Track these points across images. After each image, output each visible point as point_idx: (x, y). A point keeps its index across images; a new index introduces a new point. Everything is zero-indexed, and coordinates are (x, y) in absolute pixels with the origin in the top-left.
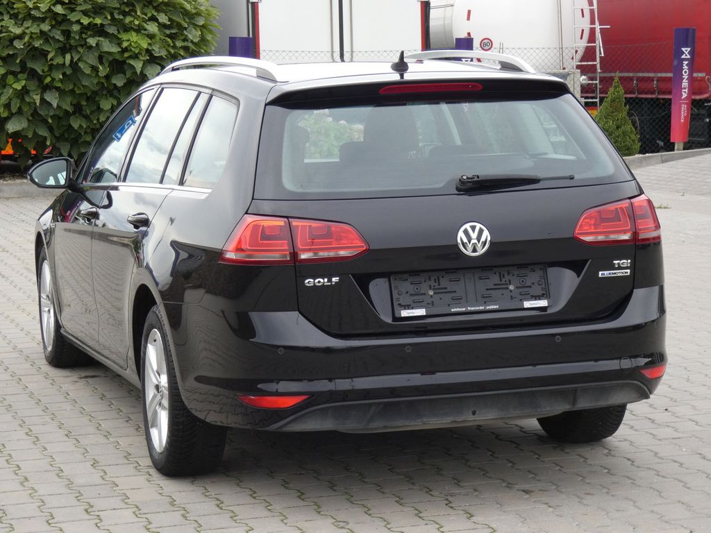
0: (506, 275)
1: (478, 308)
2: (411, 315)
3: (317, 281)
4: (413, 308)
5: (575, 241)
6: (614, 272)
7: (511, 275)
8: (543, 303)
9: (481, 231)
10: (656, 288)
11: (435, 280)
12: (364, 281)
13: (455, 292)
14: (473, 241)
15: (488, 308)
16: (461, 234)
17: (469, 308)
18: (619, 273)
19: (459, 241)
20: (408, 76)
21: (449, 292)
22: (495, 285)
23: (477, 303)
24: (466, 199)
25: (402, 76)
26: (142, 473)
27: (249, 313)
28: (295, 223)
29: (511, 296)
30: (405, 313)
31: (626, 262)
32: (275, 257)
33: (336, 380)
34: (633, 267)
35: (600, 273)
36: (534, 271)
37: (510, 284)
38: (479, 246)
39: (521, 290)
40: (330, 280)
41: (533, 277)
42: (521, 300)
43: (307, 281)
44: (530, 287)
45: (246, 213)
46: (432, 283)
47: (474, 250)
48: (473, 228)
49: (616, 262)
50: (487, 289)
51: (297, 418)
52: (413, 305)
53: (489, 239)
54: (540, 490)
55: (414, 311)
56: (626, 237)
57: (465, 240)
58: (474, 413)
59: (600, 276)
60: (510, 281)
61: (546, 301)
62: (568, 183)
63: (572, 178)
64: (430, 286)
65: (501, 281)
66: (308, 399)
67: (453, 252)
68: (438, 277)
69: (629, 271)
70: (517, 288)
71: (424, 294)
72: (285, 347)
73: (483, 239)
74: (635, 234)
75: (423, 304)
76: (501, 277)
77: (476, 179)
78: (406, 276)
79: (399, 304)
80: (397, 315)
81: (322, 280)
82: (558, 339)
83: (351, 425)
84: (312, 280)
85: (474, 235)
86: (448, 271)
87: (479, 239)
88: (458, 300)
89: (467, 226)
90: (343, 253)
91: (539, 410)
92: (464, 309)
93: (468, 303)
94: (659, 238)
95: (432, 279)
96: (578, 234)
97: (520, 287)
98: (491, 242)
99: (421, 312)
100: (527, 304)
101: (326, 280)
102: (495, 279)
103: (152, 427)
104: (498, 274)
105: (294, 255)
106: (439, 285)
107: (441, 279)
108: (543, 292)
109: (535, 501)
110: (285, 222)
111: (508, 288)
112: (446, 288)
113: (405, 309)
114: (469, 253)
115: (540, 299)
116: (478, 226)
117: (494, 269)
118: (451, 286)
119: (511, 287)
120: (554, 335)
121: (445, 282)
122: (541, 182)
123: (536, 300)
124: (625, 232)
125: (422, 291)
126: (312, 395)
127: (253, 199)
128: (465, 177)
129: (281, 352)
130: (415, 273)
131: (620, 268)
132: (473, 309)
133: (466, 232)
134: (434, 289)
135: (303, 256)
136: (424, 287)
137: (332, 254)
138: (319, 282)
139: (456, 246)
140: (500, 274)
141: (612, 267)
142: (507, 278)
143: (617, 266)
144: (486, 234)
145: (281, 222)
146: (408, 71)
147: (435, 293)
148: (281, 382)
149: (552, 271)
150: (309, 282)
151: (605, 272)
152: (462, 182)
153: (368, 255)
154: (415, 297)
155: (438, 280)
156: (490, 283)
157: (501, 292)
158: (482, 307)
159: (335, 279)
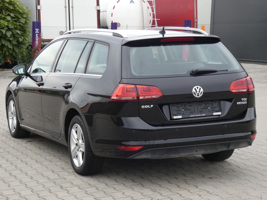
0: (207, 103)
1: (199, 115)
2: (177, 118)
3: (146, 106)
4: (177, 116)
5: (230, 92)
6: (242, 102)
7: (209, 104)
8: (219, 113)
9: (200, 89)
10: (253, 108)
11: (184, 106)
12: (161, 106)
13: (191, 110)
14: (198, 92)
15: (202, 115)
16: (194, 90)
17: (196, 115)
18: (243, 103)
19: (193, 92)
20: (166, 36)
21: (189, 110)
22: (204, 107)
23: (198, 114)
24: (193, 78)
25: (163, 36)
26: (72, 174)
27: (121, 118)
28: (138, 86)
29: (209, 111)
30: (175, 117)
31: (245, 99)
32: (130, 98)
33: (150, 141)
34: (248, 101)
35: (238, 103)
36: (216, 102)
37: (209, 107)
38: (200, 94)
39: (212, 109)
40: (150, 106)
41: (216, 105)
42: (212, 112)
43: (142, 107)
45: (120, 83)
46: (183, 107)
47: (198, 95)
48: (198, 88)
50: (201, 109)
51: (139, 154)
52: (177, 114)
53: (203, 91)
54: (214, 178)
55: (178, 116)
56: (245, 90)
57: (195, 92)
58: (196, 151)
59: (237, 104)
60: (208, 106)
61: (220, 113)
62: (226, 72)
63: (227, 70)
64: (183, 108)
65: (206, 106)
66: (143, 147)
67: (191, 96)
68: (185, 105)
69: (246, 102)
70: (211, 108)
71: (181, 111)
72: (136, 130)
73: (201, 91)
74: (248, 89)
75: (181, 114)
76: (206, 104)
77: (197, 71)
78: (174, 104)
79: (173, 114)
80: (172, 118)
81: (147, 106)
82: (226, 126)
83: (156, 156)
84: (144, 106)
85: (198, 90)
86: (188, 102)
87: (199, 91)
88: (192, 113)
89: (196, 87)
90: (154, 97)
91: (217, 150)
92: (194, 116)
93: (195, 114)
94: (254, 91)
95: (183, 105)
96: (231, 90)
97: (212, 108)
98: (204, 93)
99: (180, 117)
100: (214, 114)
101: (149, 106)
102: (203, 105)
103: (74, 158)
104: (204, 104)
105: (138, 97)
106: (186, 107)
107: (186, 105)
108: (219, 110)
109: (215, 181)
110: (134, 86)
111: (208, 108)
112: (188, 109)
113: (176, 116)
114: (196, 96)
115: (218, 112)
116: (199, 87)
117: (204, 102)
118: (190, 108)
119: (209, 108)
120: (224, 124)
121: (187, 107)
122: (217, 72)
123: (217, 112)
124: (245, 89)
125: (180, 110)
126: (145, 146)
127: (122, 78)
128: (194, 70)
129: (134, 131)
130: (177, 103)
131: (244, 101)
132: (197, 116)
133: (195, 89)
134: (184, 109)
135: (141, 98)
136: (181, 108)
137: (150, 97)
138: (146, 107)
139: (192, 94)
140: (205, 103)
142: (207, 105)
143: (243, 100)
144: (202, 90)
145: (133, 86)
146: (165, 34)
147: (184, 110)
148: (131, 141)
149: (222, 102)
150: (143, 107)
151: (239, 103)
152: (192, 72)
153: (163, 97)
154: (178, 112)
155: (185, 106)
156: (202, 107)
157: (206, 110)
158: (200, 115)
159: (152, 106)
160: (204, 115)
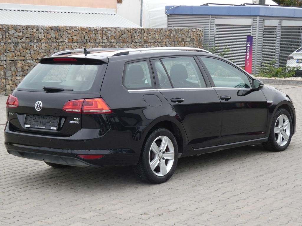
8: (55, 129)
9: (40, 104)
16: (36, 104)
18: (76, 122)
19: (35, 106)
21: (37, 121)
22: (47, 121)
31: (78, 119)
34: (81, 121)
36: (57, 118)
38: (39, 108)
41: (56, 120)
44: (55, 123)
46: (34, 118)
47: (38, 110)
48: (39, 102)
49: (75, 119)
50: (45, 122)
56: (80, 111)
59: (70, 122)
62: (72, 92)
63: (73, 90)
69: (79, 122)
74: (82, 111)
76: (49, 119)
78: (29, 115)
82: (51, 140)
88: (37, 124)
89: (38, 102)
93: (40, 125)
97: (52, 123)
99: (29, 126)
100: (52, 128)
113: (27, 125)
114: (37, 110)
116: (40, 102)
119: (50, 122)
122: (65, 91)
124: (78, 109)
130: (31, 114)
131: (76, 121)
141: (73, 120)
144: (41, 105)
147: (34, 121)
151: (71, 121)
154: (30, 122)
155: (36, 118)
156: (46, 120)
157: (48, 123)
158: (41, 127)
159: (13, 113)
160: (44, 128)
